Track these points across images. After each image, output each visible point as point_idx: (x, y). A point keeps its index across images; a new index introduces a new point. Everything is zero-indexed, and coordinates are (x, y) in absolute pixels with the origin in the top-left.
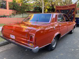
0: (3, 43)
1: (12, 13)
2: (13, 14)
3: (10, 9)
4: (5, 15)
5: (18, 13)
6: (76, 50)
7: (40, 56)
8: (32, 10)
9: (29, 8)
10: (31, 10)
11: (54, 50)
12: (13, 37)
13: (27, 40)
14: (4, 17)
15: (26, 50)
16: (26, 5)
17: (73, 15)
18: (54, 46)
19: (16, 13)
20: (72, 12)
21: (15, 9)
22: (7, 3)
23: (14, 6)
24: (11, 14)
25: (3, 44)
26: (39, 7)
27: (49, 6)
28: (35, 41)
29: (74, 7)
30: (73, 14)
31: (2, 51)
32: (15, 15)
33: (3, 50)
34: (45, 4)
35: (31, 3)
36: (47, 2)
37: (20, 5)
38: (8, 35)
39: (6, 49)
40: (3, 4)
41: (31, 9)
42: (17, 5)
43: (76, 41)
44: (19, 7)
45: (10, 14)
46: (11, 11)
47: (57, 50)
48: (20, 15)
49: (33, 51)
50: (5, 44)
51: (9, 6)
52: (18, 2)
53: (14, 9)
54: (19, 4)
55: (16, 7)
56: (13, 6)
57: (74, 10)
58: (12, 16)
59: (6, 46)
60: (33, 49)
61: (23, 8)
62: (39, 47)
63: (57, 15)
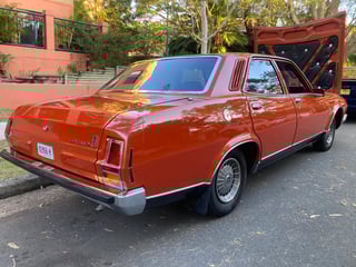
1: (69, 67)
2: (73, 70)
3: (60, 48)
4: (39, 73)
5: (94, 63)
6: (330, 218)
8: (157, 51)
9: (144, 43)
11: (230, 215)
12: (46, 152)
13: (99, 163)
14: (32, 81)
16: (130, 29)
17: (332, 66)
19: (84, 64)
20: (327, 53)
21: (81, 48)
22: (50, 22)
23: (78, 34)
24: (64, 69)
26: (190, 38)
27: (236, 32)
28: (131, 165)
29: (338, 30)
30: (329, 62)
31: (4, 214)
32: (80, 74)
33: (9, 213)
34: (215, 23)
35: (154, 20)
36: (223, 16)
37: (105, 30)
38: (30, 145)
39: (22, 209)
40: (31, 26)
41: (154, 50)
42: (90, 31)
43: (336, 182)
44: (99, 38)
45: (59, 69)
46: (65, 56)
47: (241, 214)
48: (103, 73)
50: (23, 188)
51: (59, 35)
52: (96, 17)
53: (77, 47)
54: (101, 27)
55: (85, 41)
56: (75, 36)
57: (336, 46)
58: (66, 77)
60: (120, 196)
61: (117, 42)
62: (147, 194)
63: (244, 61)
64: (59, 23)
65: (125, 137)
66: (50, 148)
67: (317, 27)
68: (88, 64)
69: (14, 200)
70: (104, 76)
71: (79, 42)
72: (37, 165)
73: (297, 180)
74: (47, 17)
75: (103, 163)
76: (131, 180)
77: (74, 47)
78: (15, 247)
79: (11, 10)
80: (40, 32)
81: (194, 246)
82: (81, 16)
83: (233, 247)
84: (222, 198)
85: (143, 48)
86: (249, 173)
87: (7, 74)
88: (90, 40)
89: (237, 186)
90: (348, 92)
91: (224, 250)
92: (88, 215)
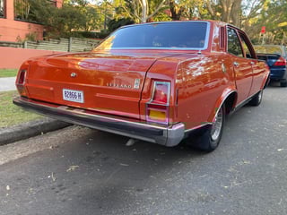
1: (27, 36)
2: (30, 38)
3: (18, 18)
5: (50, 34)
7: (174, 169)
8: (97, 28)
10: (95, 31)
13: (143, 101)
19: (41, 35)
21: (39, 18)
24: (23, 38)
32: (38, 43)
38: (53, 91)
44: (55, 12)
45: (18, 38)
46: (23, 28)
48: (59, 43)
51: (17, 7)
53: (34, 19)
54: (56, 2)
58: (26, 44)
61: (71, 17)
66: (80, 92)
68: (44, 34)
70: (59, 46)
71: (36, 13)
76: (176, 116)
77: (31, 18)
88: (47, 13)
89: (219, 128)
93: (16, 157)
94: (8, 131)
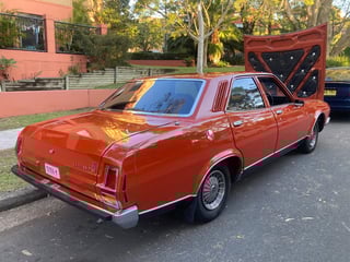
0: (23, 193)
1: (70, 69)
2: (74, 71)
3: (61, 50)
5: (94, 65)
6: (302, 221)
8: (156, 47)
9: (143, 39)
11: (216, 221)
12: (53, 171)
13: (98, 185)
15: (100, 220)
17: (316, 73)
18: (214, 206)
19: (85, 66)
20: (311, 61)
21: (82, 50)
22: (50, 26)
23: (77, 36)
24: (66, 72)
25: (24, 199)
28: (124, 189)
29: (320, 40)
30: (313, 69)
31: (16, 223)
32: (80, 76)
33: (21, 222)
35: (153, 16)
37: (104, 32)
38: (39, 164)
39: (32, 218)
40: (32, 29)
41: (153, 45)
44: (98, 41)
45: (60, 72)
47: (227, 220)
48: (103, 74)
49: (118, 222)
50: (32, 197)
51: (59, 38)
53: (78, 49)
54: (100, 29)
55: (85, 43)
56: (75, 38)
58: (67, 79)
59: (35, 204)
60: (117, 215)
61: (117, 43)
62: (139, 210)
63: (227, 83)
64: (59, 27)
65: (120, 163)
66: (56, 169)
67: (301, 37)
68: (88, 65)
69: (24, 208)
71: (79, 44)
72: (45, 182)
73: (279, 184)
74: (47, 21)
75: (102, 186)
76: (126, 200)
77: (75, 49)
78: (28, 254)
79: (12, 15)
80: (41, 35)
81: (182, 250)
82: (80, 19)
83: (215, 251)
84: (208, 206)
85: (142, 44)
86: (233, 181)
87: (10, 79)
88: (90, 42)
89: (222, 194)
90: (334, 93)
91: (208, 253)
92: (90, 222)
93: (12, 226)
94: (12, 196)
